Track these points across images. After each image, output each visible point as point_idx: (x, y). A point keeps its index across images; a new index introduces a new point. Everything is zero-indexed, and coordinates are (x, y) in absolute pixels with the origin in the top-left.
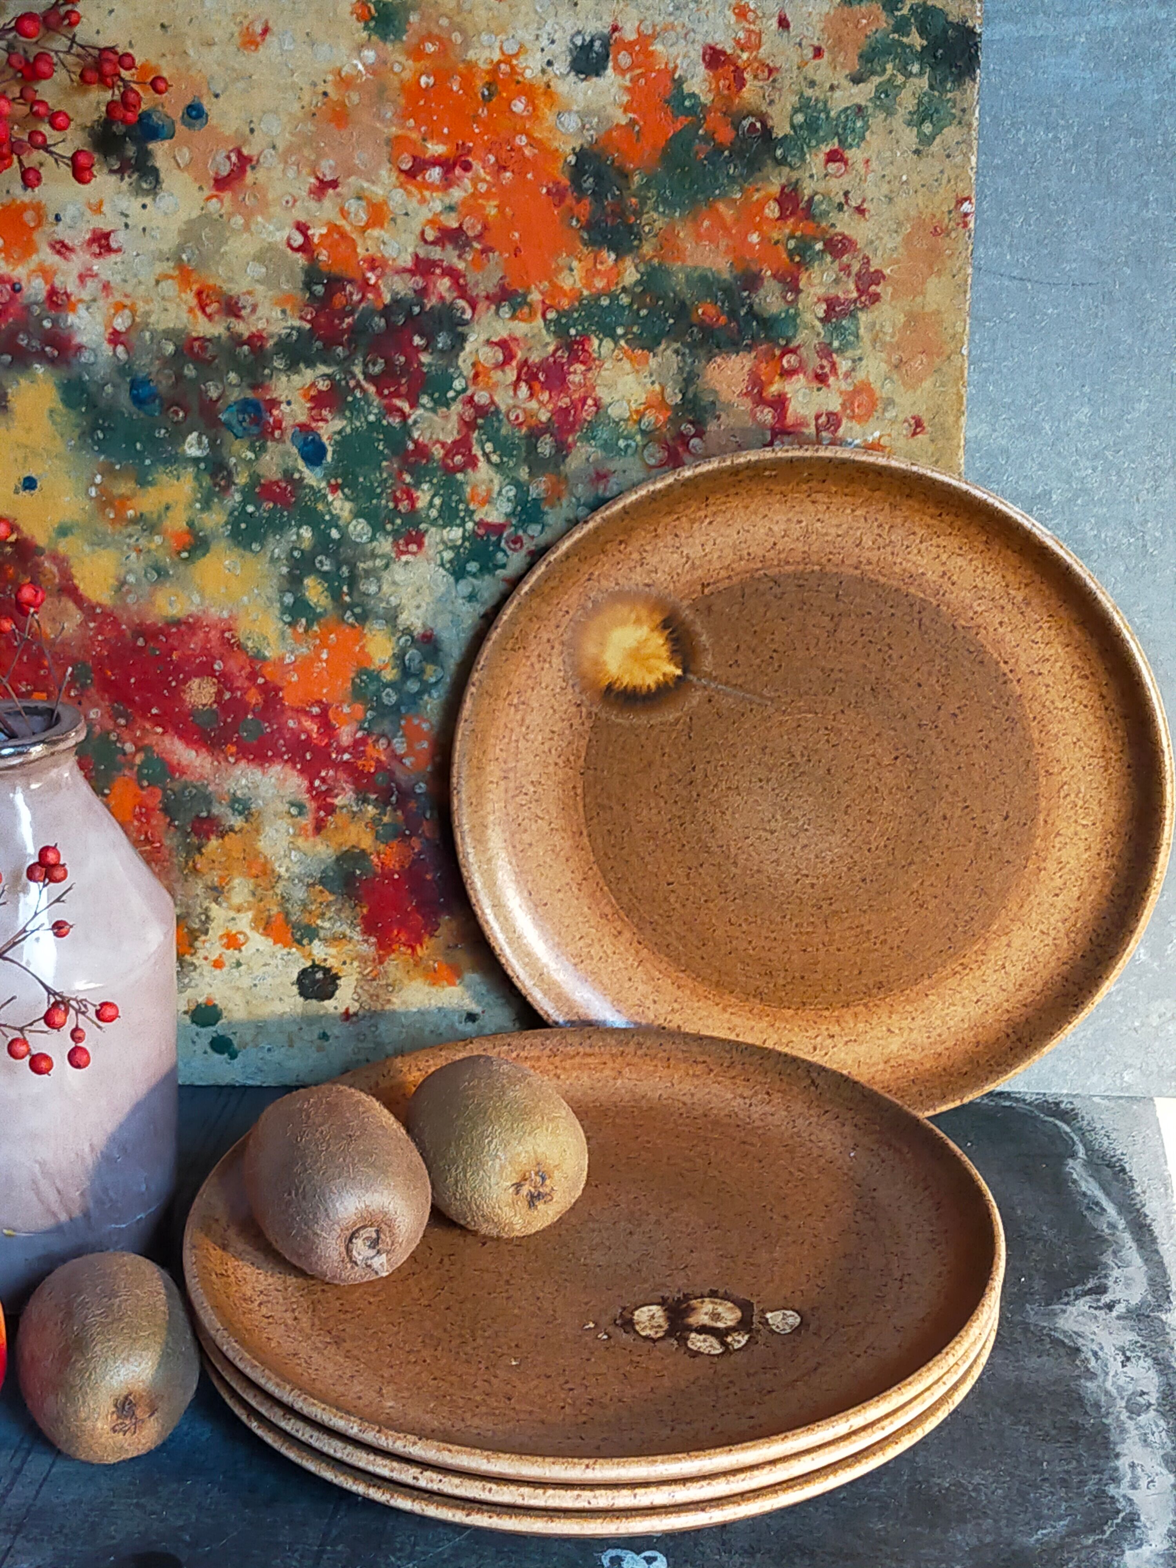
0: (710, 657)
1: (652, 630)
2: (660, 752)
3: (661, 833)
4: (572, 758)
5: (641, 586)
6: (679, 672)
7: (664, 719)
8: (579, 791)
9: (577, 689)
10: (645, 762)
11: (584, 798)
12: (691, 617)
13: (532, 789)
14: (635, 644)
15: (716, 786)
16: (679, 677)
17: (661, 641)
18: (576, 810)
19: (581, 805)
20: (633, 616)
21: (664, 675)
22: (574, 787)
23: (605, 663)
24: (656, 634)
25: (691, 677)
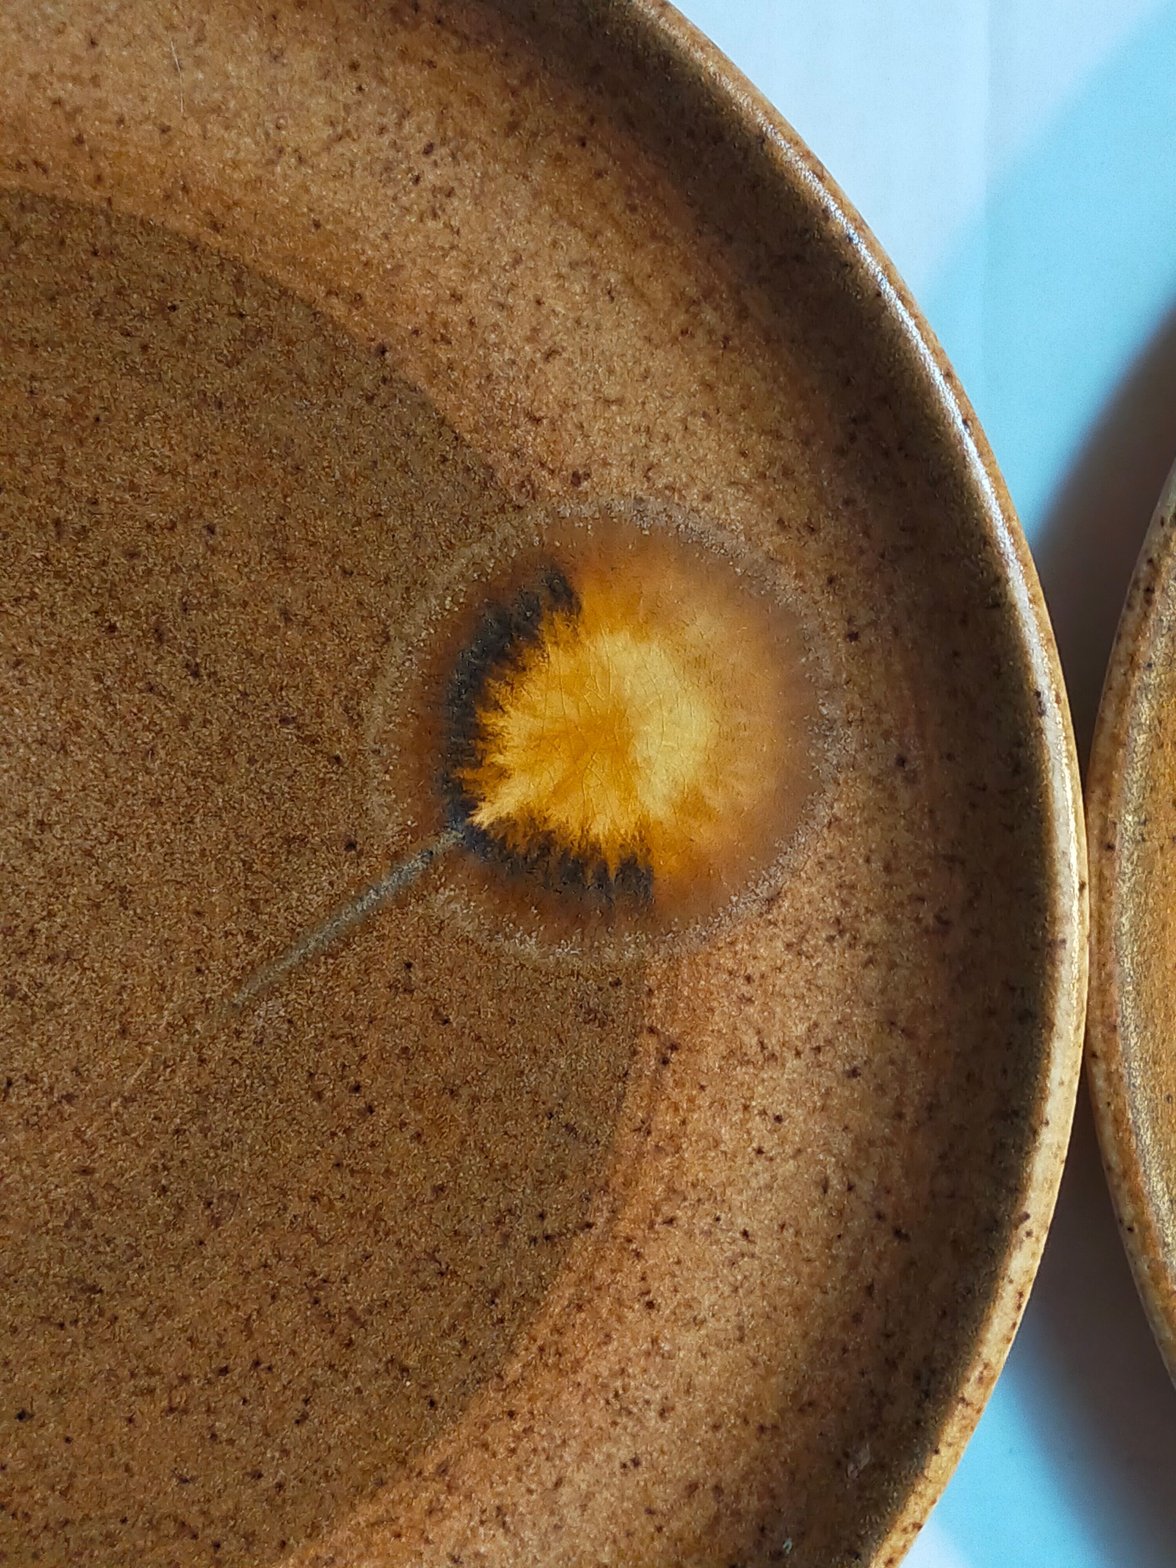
0: (468, 928)
1: (644, 826)
2: (300, 609)
3: (69, 448)
4: (443, 354)
5: (783, 880)
6: (483, 817)
7: (382, 684)
8: (338, 308)
9: (620, 506)
10: (300, 550)
11: (309, 305)
12: (610, 954)
13: (431, 177)
14: (641, 750)
15: (106, 698)
16: (470, 806)
17: (600, 828)
18: (291, 260)
19: (299, 285)
20: (717, 801)
21: (503, 774)
22: (357, 300)
23: (641, 633)
24: (626, 825)
25: (448, 840)
